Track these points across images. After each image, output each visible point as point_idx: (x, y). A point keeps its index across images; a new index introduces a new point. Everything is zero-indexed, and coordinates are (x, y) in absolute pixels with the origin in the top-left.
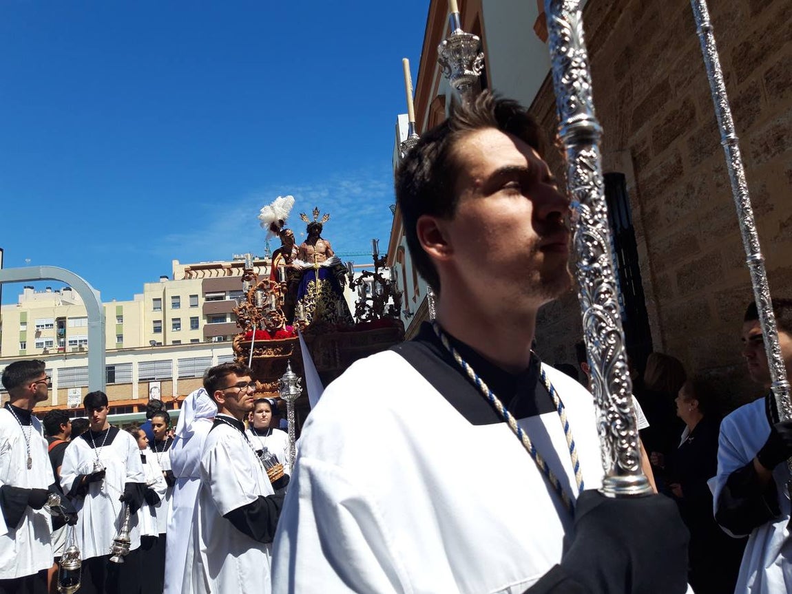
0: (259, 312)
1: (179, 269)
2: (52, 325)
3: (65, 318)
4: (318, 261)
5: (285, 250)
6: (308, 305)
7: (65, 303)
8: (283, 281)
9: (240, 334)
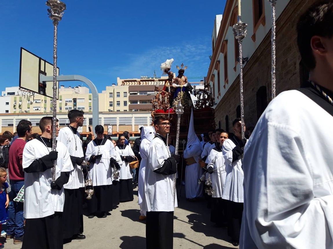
0: (160, 103)
1: (120, 81)
2: (71, 101)
3: (76, 99)
4: (182, 85)
5: (170, 80)
6: (178, 101)
7: (76, 93)
8: (169, 92)
9: (154, 110)
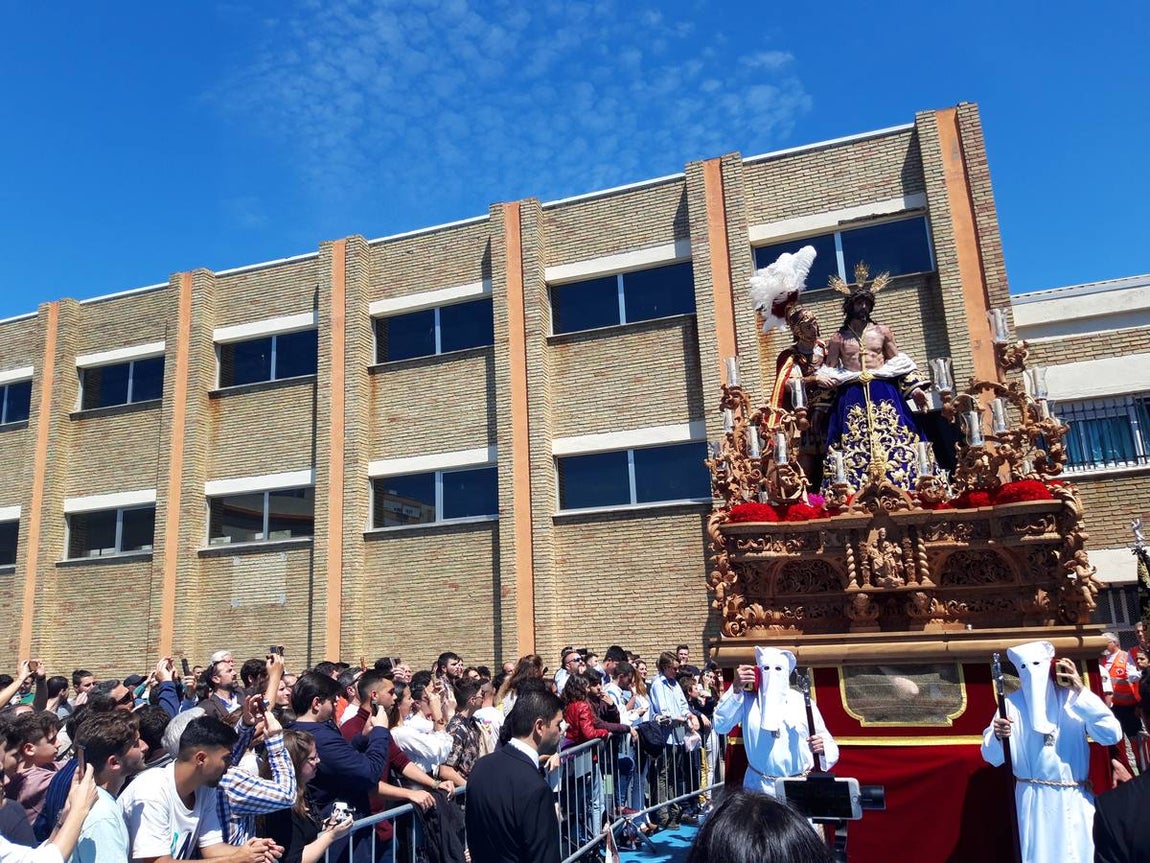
0: (754, 467)
4: (868, 367)
5: (800, 351)
6: (852, 454)
9: (721, 509)
